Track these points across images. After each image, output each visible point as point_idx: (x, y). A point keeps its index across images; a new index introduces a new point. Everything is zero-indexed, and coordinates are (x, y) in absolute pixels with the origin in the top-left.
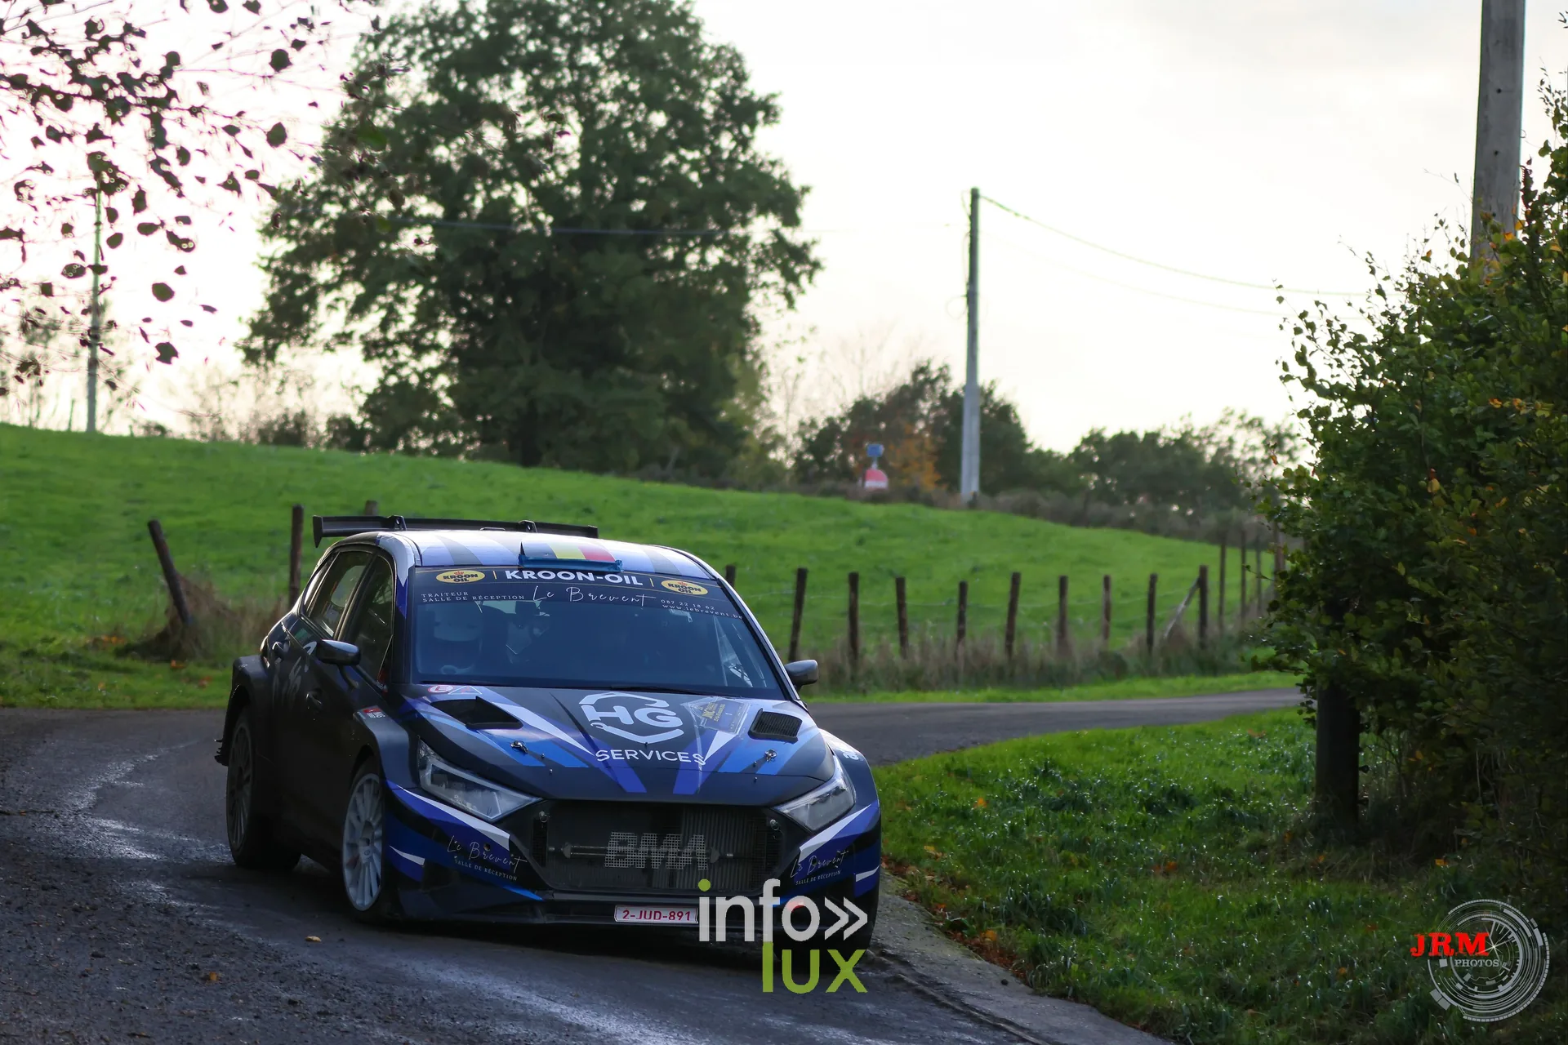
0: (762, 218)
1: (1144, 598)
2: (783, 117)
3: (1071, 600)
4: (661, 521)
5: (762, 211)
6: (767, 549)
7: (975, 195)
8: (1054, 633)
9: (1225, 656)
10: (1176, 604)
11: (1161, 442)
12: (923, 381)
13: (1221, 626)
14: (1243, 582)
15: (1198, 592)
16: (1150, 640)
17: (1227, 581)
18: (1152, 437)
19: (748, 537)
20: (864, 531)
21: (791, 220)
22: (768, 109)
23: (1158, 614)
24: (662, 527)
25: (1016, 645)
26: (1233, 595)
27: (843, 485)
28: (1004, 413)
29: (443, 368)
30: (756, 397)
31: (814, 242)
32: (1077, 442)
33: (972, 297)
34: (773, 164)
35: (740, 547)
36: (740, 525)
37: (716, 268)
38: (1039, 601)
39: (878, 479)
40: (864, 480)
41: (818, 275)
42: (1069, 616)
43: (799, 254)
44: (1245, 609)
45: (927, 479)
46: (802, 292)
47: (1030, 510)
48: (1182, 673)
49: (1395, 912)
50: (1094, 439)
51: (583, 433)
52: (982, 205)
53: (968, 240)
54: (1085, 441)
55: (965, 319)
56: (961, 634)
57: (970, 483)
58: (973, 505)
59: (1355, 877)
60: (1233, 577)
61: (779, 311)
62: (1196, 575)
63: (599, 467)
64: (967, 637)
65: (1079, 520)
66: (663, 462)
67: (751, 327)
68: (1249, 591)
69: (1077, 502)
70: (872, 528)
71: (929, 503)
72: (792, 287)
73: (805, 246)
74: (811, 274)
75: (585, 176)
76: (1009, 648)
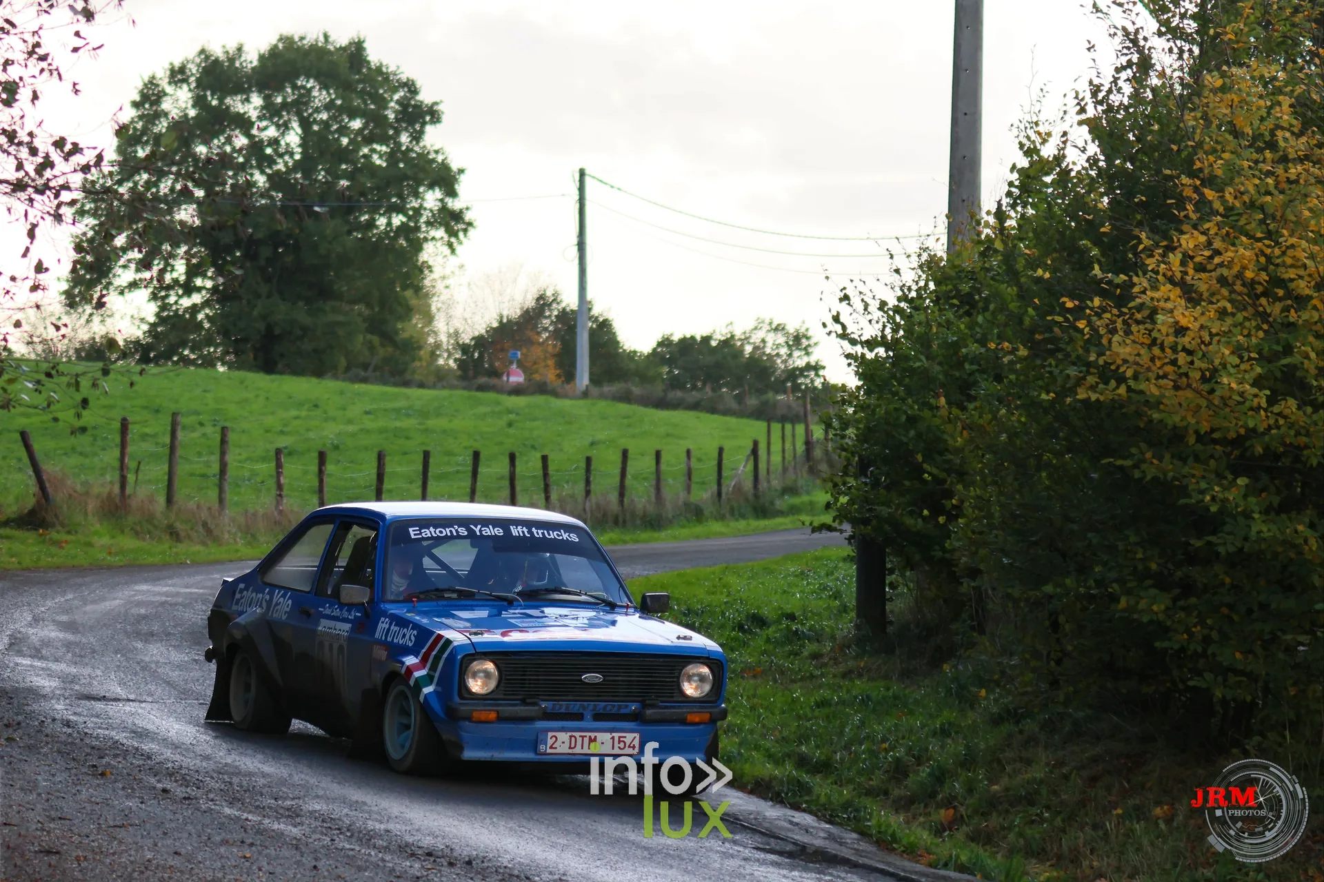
0: (430, 192)
1: (715, 463)
2: (444, 118)
3: (663, 467)
4: (367, 413)
5: (431, 186)
6: (444, 431)
7: (582, 173)
8: (653, 490)
9: (772, 503)
10: (739, 468)
11: (714, 343)
12: (542, 303)
13: (769, 482)
14: (783, 451)
15: (752, 458)
16: (719, 494)
17: (773, 448)
18: (706, 340)
19: (431, 423)
20: (512, 416)
21: (452, 193)
22: (433, 115)
23: (725, 474)
24: (371, 417)
25: (626, 500)
26: (776, 458)
27: (494, 381)
28: (604, 326)
29: (206, 303)
30: (429, 318)
31: (467, 209)
32: (654, 345)
33: (581, 246)
34: (437, 152)
35: (426, 430)
36: (424, 414)
37: (398, 228)
38: (641, 465)
39: (518, 375)
40: (508, 376)
41: (471, 232)
42: (662, 477)
43: (457, 216)
44: (785, 470)
45: (550, 375)
46: (460, 243)
47: (626, 398)
48: (743, 516)
49: (917, 702)
50: (665, 343)
51: (307, 346)
52: (588, 180)
53: (578, 205)
54: (660, 344)
55: (577, 261)
56: (588, 493)
57: (583, 378)
58: (585, 395)
59: (887, 677)
60: (776, 446)
61: (445, 256)
62: (751, 445)
63: (319, 373)
64: (593, 496)
65: (662, 404)
66: (365, 367)
67: (425, 267)
68: (789, 455)
69: (658, 389)
70: (517, 414)
71: (555, 394)
72: (453, 240)
73: (461, 211)
74: (465, 231)
75: (306, 165)
76: (621, 502)
